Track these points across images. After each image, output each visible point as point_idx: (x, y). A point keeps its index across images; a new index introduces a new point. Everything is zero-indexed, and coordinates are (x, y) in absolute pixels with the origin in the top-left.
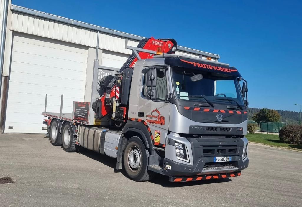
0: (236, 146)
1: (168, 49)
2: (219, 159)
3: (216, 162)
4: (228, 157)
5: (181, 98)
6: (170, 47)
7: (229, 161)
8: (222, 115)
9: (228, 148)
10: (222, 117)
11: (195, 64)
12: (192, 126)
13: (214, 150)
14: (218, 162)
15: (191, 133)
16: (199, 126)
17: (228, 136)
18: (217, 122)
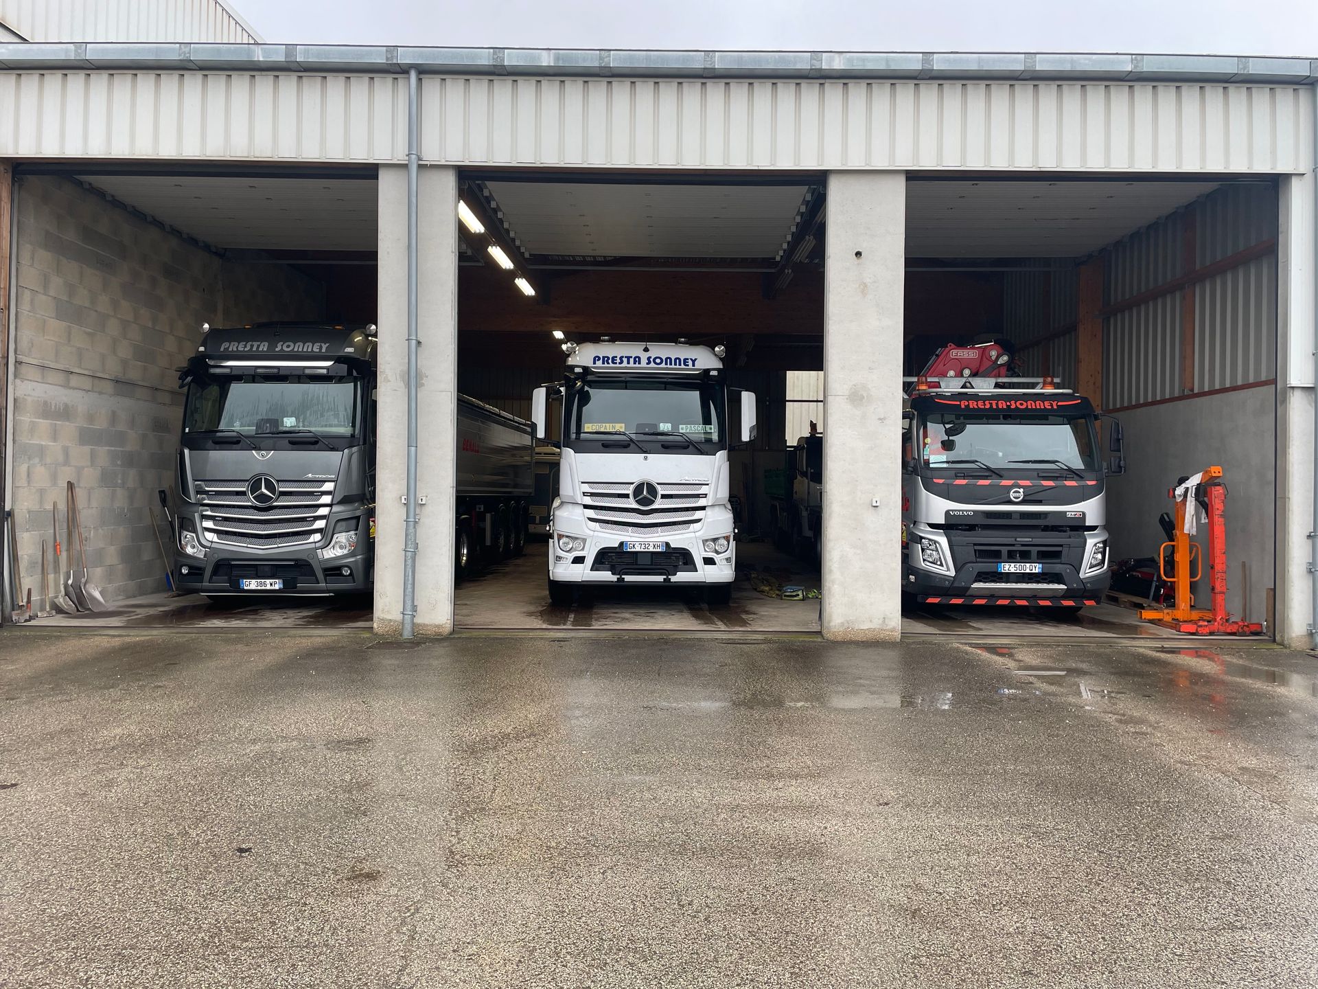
0: (1061, 546)
1: (991, 361)
2: (1009, 568)
3: (1003, 571)
4: (1035, 564)
5: (931, 466)
6: (994, 358)
7: (1037, 571)
8: (1021, 490)
9: (1034, 550)
10: (1022, 493)
11: (963, 404)
12: (951, 510)
13: (1000, 551)
14: (1007, 571)
15: (949, 523)
16: (969, 511)
17: (1046, 528)
18: (1010, 502)
